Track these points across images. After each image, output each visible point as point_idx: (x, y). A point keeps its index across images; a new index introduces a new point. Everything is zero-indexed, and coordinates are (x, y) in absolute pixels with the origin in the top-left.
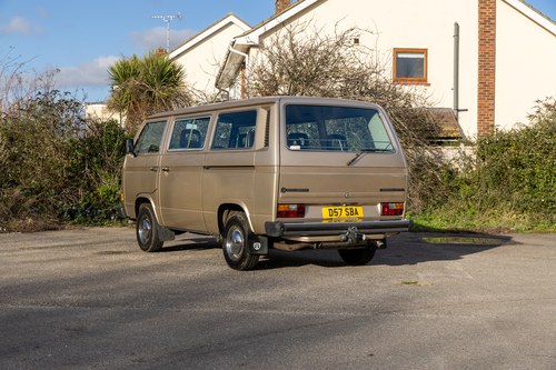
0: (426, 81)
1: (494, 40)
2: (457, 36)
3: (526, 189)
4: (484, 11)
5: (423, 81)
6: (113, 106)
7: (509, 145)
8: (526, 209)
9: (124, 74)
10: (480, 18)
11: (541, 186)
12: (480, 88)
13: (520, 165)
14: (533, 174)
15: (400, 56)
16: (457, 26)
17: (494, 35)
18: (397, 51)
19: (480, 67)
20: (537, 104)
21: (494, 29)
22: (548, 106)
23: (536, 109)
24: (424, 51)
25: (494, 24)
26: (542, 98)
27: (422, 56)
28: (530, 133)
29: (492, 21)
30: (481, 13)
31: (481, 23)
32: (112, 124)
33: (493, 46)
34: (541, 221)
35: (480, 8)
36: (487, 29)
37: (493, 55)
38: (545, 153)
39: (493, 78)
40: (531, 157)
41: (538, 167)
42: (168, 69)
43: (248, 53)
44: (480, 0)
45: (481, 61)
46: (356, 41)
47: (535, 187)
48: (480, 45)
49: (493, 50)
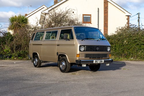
0: (91, 22)
1: (108, 12)
2: (98, 11)
3: (114, 50)
5: (90, 23)
6: (10, 28)
7: (110, 39)
8: (113, 55)
9: (13, 20)
10: (104, 7)
11: (117, 49)
12: (104, 24)
13: (112, 44)
14: (116, 46)
15: (84, 16)
16: (98, 8)
17: (108, 11)
18: (83, 15)
19: (104, 19)
21: (108, 10)
22: (119, 29)
23: (117, 30)
24: (90, 15)
25: (108, 8)
27: (90, 16)
28: (115, 36)
30: (104, 6)
31: (104, 8)
32: (9, 33)
33: (108, 14)
34: (117, 58)
35: (104, 4)
36: (106, 10)
37: (108, 16)
38: (118, 41)
39: (108, 22)
40: (115, 42)
41: (117, 44)
42: (24, 19)
43: (46, 15)
44: (104, 2)
45: (104, 18)
46: (73, 12)
47: (116, 49)
48: (104, 14)
49: (108, 15)
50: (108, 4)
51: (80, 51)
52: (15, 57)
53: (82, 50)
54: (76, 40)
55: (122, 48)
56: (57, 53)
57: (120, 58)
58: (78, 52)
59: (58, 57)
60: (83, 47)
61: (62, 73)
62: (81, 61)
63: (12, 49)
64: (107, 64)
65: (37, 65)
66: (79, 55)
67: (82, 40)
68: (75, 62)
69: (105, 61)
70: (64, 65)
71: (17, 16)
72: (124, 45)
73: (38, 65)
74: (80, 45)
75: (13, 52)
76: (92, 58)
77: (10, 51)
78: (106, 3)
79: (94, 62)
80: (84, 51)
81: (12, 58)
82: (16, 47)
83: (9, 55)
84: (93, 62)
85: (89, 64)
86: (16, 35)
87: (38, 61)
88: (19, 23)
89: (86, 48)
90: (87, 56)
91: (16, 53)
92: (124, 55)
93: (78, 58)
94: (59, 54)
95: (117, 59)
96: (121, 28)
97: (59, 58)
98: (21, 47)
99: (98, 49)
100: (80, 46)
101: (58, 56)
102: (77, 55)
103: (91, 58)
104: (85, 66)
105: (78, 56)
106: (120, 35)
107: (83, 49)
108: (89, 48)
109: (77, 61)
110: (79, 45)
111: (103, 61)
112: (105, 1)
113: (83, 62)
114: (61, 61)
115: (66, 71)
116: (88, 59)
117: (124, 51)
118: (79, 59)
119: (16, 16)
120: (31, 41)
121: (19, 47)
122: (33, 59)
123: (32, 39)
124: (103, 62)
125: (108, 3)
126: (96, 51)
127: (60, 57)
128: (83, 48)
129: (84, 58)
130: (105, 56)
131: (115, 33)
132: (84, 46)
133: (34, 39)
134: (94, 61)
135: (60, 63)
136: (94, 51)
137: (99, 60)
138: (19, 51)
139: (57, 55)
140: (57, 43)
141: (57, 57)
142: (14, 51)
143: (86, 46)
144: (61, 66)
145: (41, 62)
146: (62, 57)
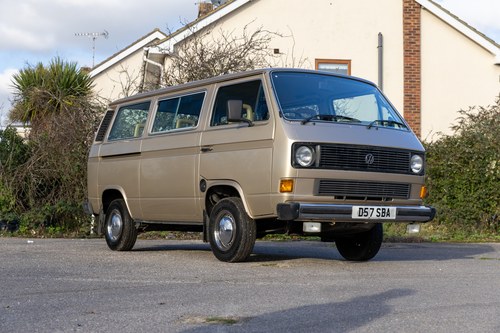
1: (419, 51)
2: (380, 47)
4: (409, 21)
9: (28, 81)
10: (405, 29)
11: (460, 196)
12: (405, 101)
14: (453, 184)
15: (322, 67)
16: (380, 35)
17: (419, 46)
18: (318, 62)
19: (406, 79)
20: (460, 115)
21: (419, 40)
22: (471, 116)
23: (460, 120)
24: (348, 62)
25: (419, 35)
26: (466, 109)
27: (345, 67)
28: (449, 141)
29: (417, 32)
30: (405, 24)
31: (405, 34)
32: (11, 133)
33: (419, 57)
34: (458, 232)
35: (405, 18)
36: (413, 40)
37: (419, 67)
38: (465, 162)
39: (419, 90)
40: (450, 166)
41: (457, 177)
42: (73, 76)
43: (163, 63)
44: (405, 10)
45: (406, 73)
46: (277, 51)
47: (454, 198)
48: (405, 56)
49: (419, 62)
50: (418, 19)
51: (295, 164)
52: (32, 225)
53: (305, 164)
54: (280, 120)
55: (480, 191)
56: (203, 182)
57: (470, 232)
58: (288, 171)
59: (204, 199)
60: (307, 150)
61: (220, 262)
62: (297, 206)
63: (21, 194)
64: (409, 226)
65: (120, 239)
66: (291, 181)
67: (304, 123)
68: (275, 214)
69: (399, 213)
70: (228, 230)
71: (47, 65)
72: (488, 179)
73: (124, 239)
74: (293, 141)
75: (27, 207)
76: (348, 198)
77: (12, 203)
78: (412, 12)
79: (355, 215)
80: (312, 166)
81: (22, 229)
82: (40, 186)
83: (10, 218)
84: (350, 212)
85: (334, 219)
86: (41, 139)
87: (123, 225)
88: (54, 91)
89: (322, 152)
90: (323, 187)
91: (38, 211)
92: (489, 222)
93: (286, 194)
94: (209, 184)
95: (458, 237)
96: (475, 112)
97: (208, 202)
98: (58, 188)
99: (369, 159)
100: (296, 147)
101: (205, 193)
102: (283, 182)
103: (341, 198)
104: (316, 228)
105: (285, 189)
106: (470, 139)
107: (309, 158)
108: (333, 155)
109: (281, 207)
110: (290, 142)
111: (393, 210)
112: (407, 5)
113: (307, 211)
114: (218, 212)
115: (235, 253)
116: (328, 201)
117: (489, 205)
118: (290, 200)
119: (41, 66)
120: (95, 142)
121: (49, 187)
122: (102, 216)
123: (100, 138)
124: (393, 216)
125: (422, 11)
126: (364, 167)
127: (215, 198)
128: (306, 154)
129: (310, 196)
130: (402, 190)
131: (451, 133)
132: (312, 146)
133: (107, 136)
134: (356, 209)
135: (212, 222)
136: (353, 167)
137: (376, 208)
138: (52, 204)
139: (202, 190)
140: (201, 140)
141: (201, 198)
142: (31, 202)
143: (322, 145)
144: (216, 234)
145: (137, 226)
146: (220, 197)
